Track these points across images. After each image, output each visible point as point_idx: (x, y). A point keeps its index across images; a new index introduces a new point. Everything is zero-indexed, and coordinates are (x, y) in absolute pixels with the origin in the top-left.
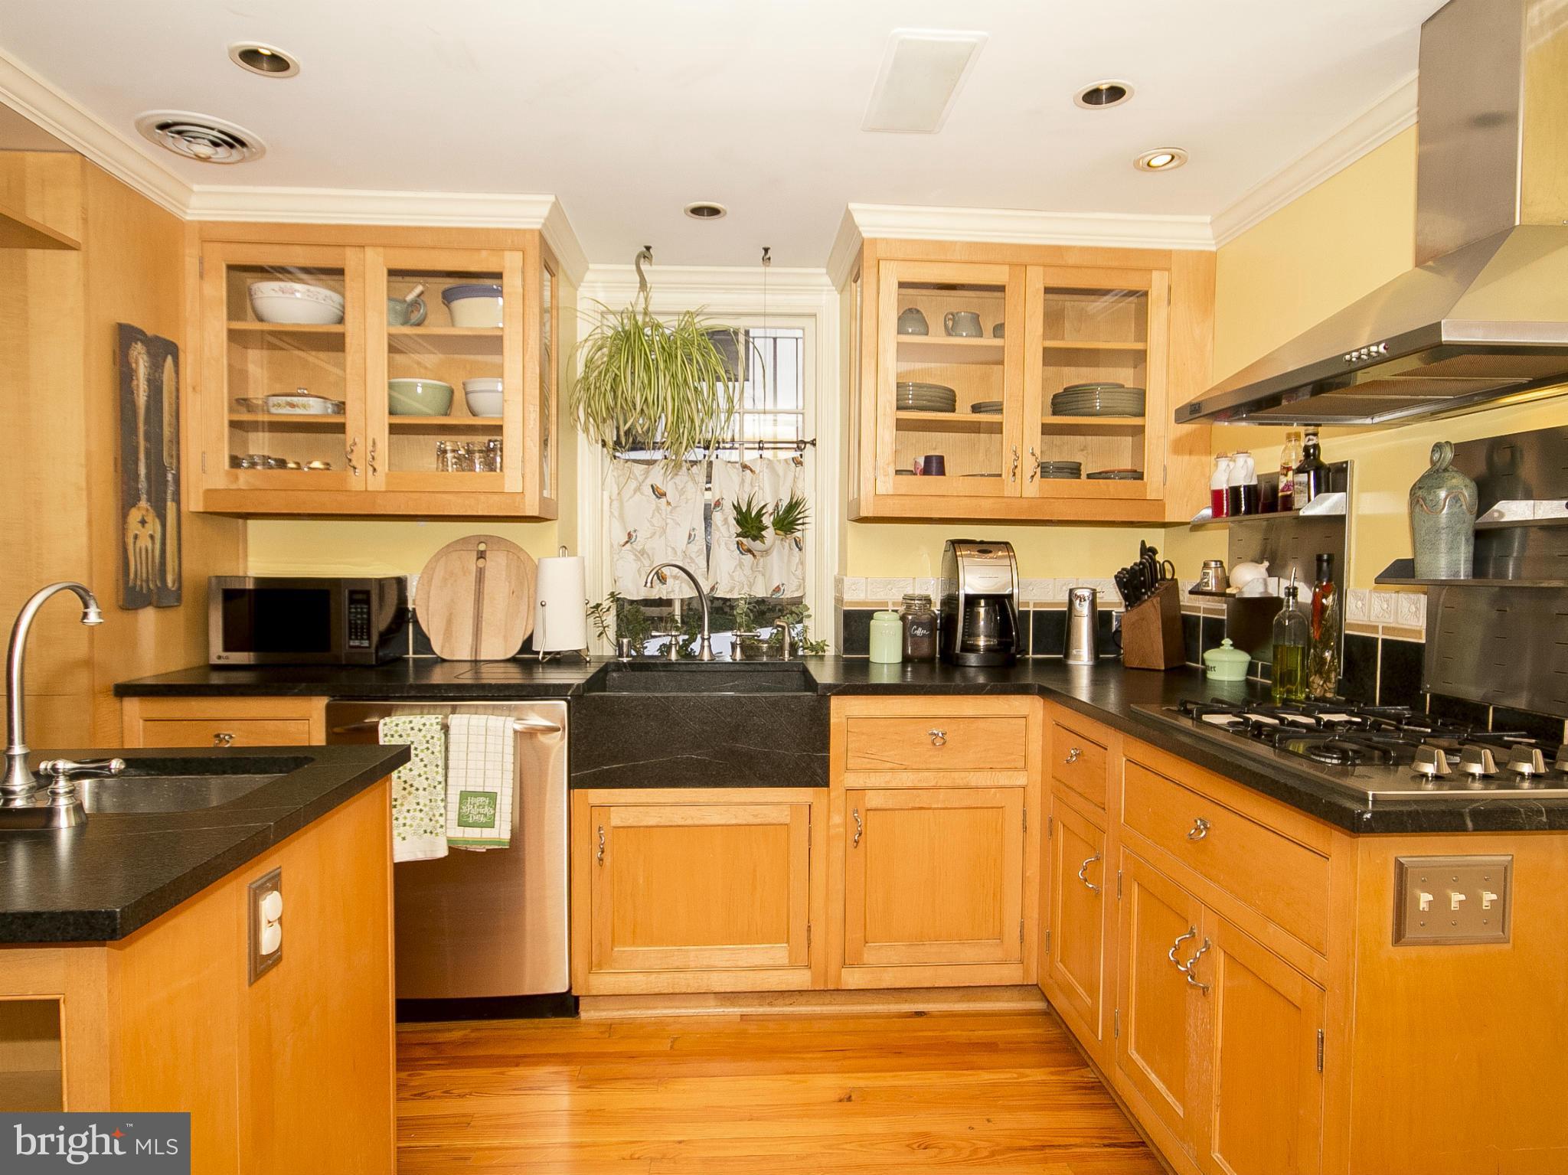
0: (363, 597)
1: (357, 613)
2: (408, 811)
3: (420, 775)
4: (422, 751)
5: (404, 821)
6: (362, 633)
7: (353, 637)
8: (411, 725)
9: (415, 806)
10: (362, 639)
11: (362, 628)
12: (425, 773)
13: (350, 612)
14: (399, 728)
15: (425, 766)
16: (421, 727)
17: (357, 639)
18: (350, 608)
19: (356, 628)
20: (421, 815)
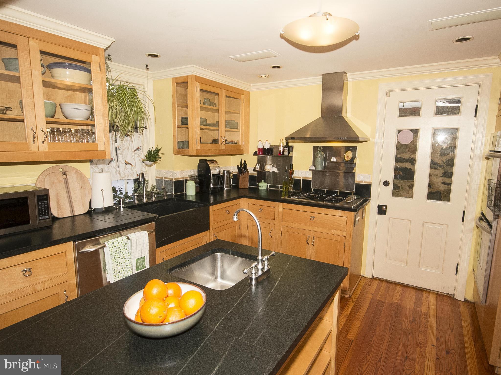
0: (45, 197)
1: (42, 205)
2: (119, 272)
3: (122, 258)
4: (123, 250)
5: (118, 276)
6: (45, 213)
7: (41, 215)
8: (118, 242)
9: (121, 269)
10: (45, 215)
11: (45, 211)
12: (124, 257)
13: (38, 205)
14: (114, 244)
15: (124, 254)
16: (122, 241)
17: (43, 216)
18: (38, 203)
19: (42, 211)
20: (124, 272)
